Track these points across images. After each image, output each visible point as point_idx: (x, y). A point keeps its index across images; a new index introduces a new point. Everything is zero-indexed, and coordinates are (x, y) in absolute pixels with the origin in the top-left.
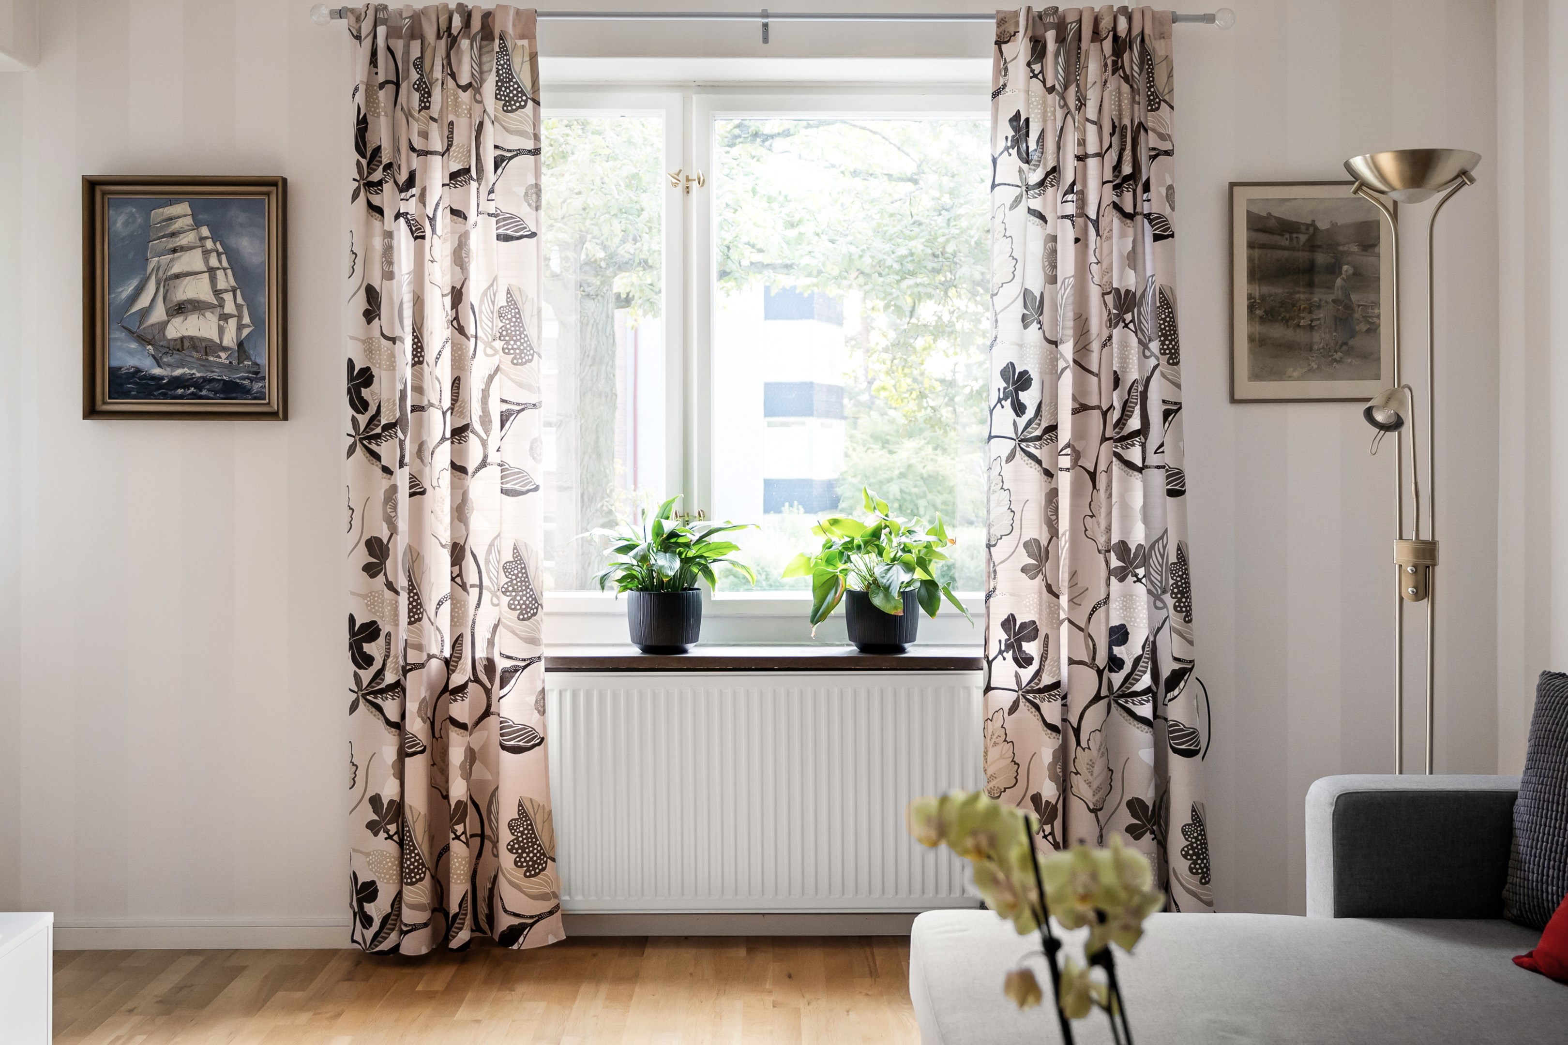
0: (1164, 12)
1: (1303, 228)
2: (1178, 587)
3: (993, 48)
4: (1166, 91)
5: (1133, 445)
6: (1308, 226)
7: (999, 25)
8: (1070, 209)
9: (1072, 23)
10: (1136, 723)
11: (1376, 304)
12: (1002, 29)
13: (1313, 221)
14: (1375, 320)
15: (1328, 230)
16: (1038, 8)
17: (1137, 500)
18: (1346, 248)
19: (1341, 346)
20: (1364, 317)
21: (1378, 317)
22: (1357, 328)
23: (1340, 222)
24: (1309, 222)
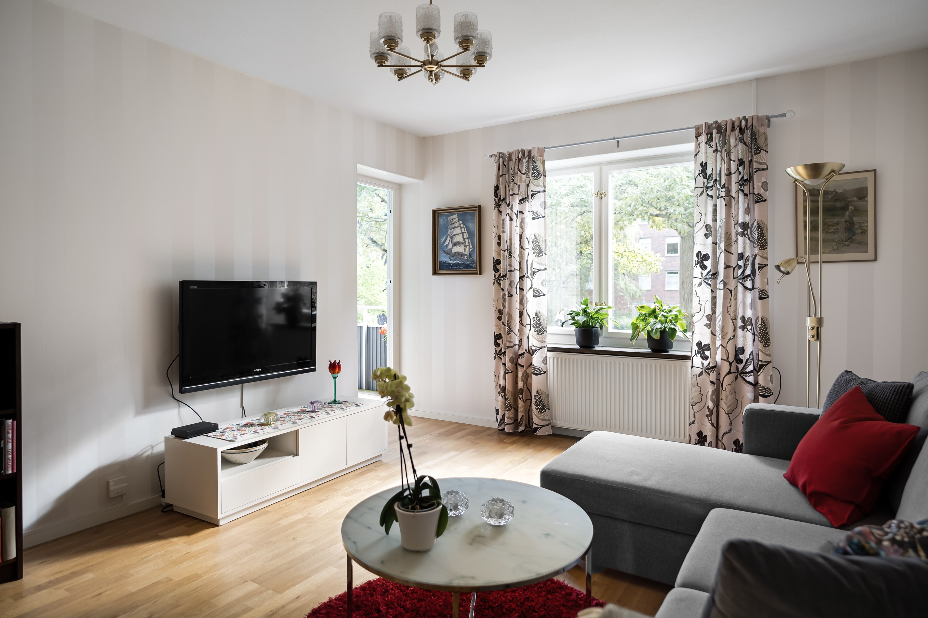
0: (763, 116)
1: (830, 193)
2: (761, 334)
3: (695, 139)
4: (764, 145)
5: (747, 280)
6: (832, 192)
7: (696, 130)
8: (723, 194)
9: (723, 126)
10: (746, 383)
11: (866, 221)
12: (697, 132)
13: (835, 190)
14: (865, 228)
15: (841, 193)
16: (710, 122)
17: (749, 300)
18: (851, 199)
19: (848, 239)
20: (859, 227)
21: (867, 226)
22: (856, 232)
23: (847, 189)
24: (833, 190)
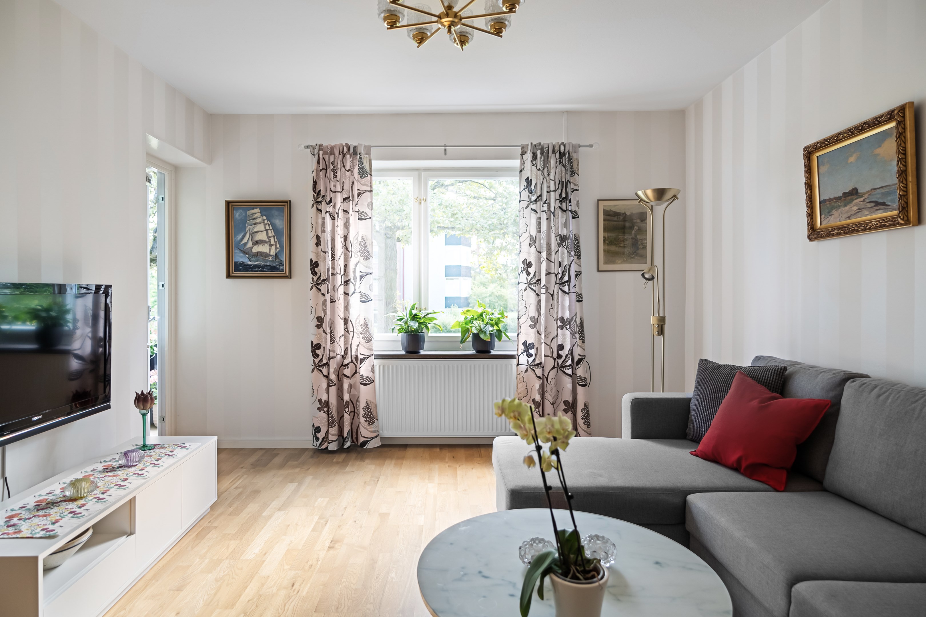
0: (576, 144)
1: (622, 214)
2: (580, 332)
3: (520, 156)
4: (577, 170)
5: (566, 285)
6: (623, 214)
7: (522, 149)
8: (545, 208)
9: (546, 148)
10: (566, 376)
11: (646, 239)
12: (523, 150)
13: (625, 212)
14: (645, 244)
15: (630, 215)
16: (535, 143)
17: (567, 303)
18: (636, 221)
19: (634, 253)
20: (642, 243)
21: (646, 243)
22: (639, 247)
23: (634, 212)
24: (624, 212)
